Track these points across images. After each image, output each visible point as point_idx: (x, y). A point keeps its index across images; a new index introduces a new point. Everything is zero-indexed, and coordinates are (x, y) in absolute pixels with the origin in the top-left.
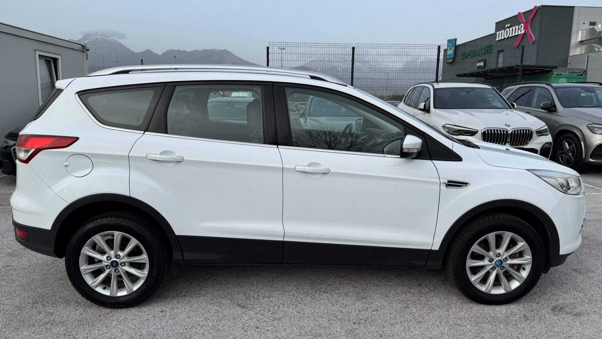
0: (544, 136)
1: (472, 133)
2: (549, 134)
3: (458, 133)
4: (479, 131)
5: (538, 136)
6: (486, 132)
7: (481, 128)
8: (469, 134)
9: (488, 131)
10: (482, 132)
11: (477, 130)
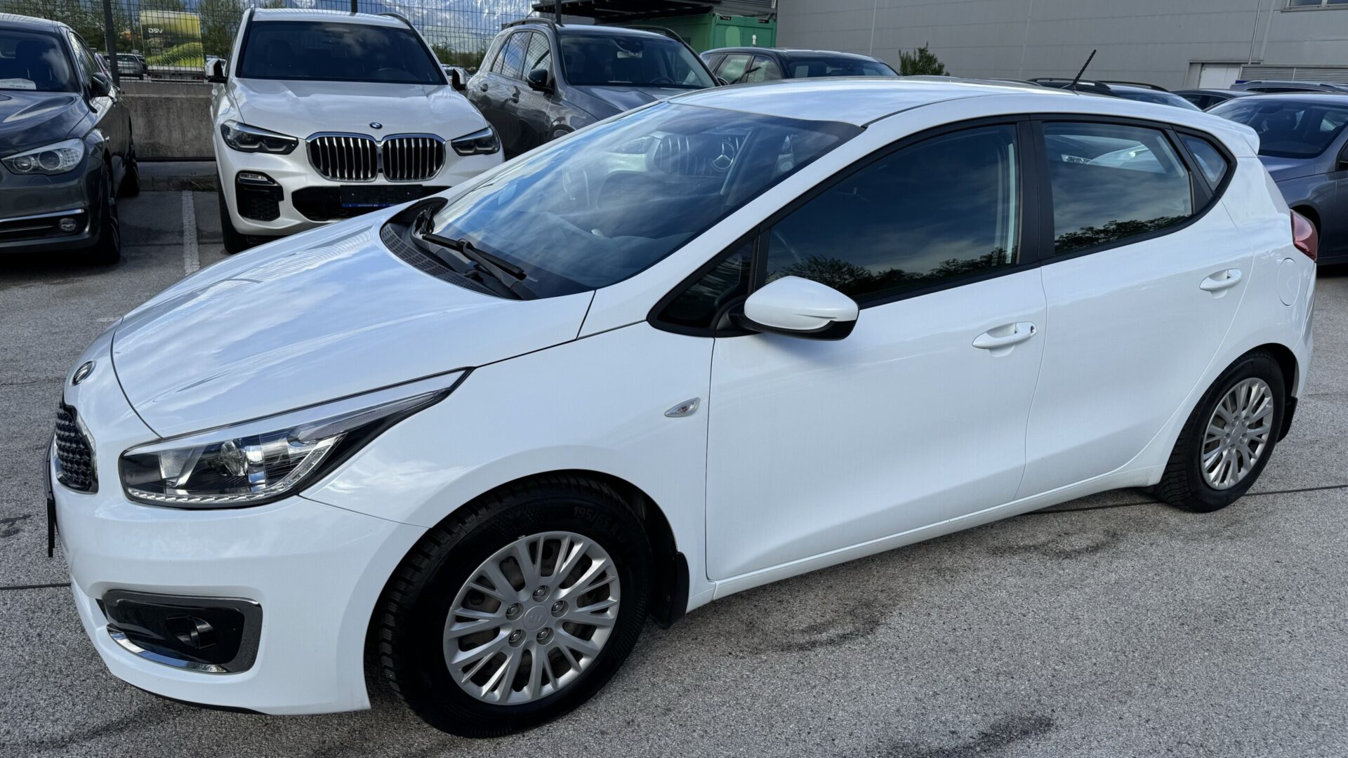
1: (285, 146)
2: (497, 151)
4: (299, 140)
6: (319, 143)
7: (302, 132)
9: (322, 140)
10: (307, 144)
11: (295, 139)
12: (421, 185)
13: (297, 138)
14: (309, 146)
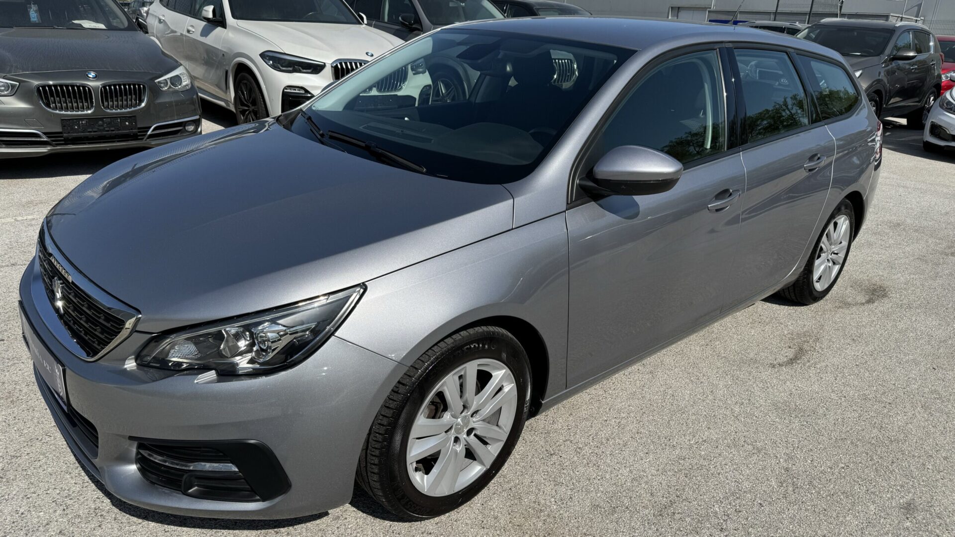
0: (421, 75)
1: (316, 68)
2: (425, 72)
3: (291, 69)
4: (327, 64)
5: (414, 74)
6: (339, 67)
7: (328, 59)
8: (309, 71)
9: (341, 64)
10: (332, 67)
11: (323, 64)
12: (397, 95)
13: (325, 63)
14: (333, 69)
